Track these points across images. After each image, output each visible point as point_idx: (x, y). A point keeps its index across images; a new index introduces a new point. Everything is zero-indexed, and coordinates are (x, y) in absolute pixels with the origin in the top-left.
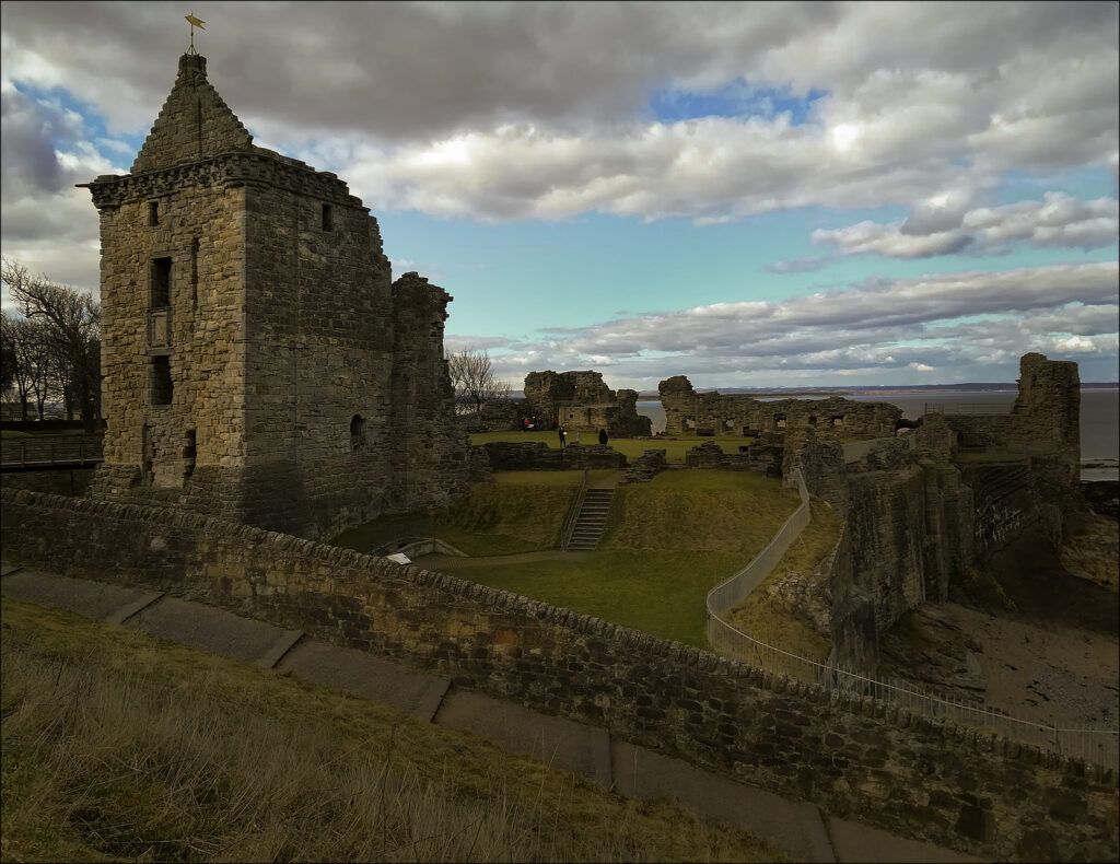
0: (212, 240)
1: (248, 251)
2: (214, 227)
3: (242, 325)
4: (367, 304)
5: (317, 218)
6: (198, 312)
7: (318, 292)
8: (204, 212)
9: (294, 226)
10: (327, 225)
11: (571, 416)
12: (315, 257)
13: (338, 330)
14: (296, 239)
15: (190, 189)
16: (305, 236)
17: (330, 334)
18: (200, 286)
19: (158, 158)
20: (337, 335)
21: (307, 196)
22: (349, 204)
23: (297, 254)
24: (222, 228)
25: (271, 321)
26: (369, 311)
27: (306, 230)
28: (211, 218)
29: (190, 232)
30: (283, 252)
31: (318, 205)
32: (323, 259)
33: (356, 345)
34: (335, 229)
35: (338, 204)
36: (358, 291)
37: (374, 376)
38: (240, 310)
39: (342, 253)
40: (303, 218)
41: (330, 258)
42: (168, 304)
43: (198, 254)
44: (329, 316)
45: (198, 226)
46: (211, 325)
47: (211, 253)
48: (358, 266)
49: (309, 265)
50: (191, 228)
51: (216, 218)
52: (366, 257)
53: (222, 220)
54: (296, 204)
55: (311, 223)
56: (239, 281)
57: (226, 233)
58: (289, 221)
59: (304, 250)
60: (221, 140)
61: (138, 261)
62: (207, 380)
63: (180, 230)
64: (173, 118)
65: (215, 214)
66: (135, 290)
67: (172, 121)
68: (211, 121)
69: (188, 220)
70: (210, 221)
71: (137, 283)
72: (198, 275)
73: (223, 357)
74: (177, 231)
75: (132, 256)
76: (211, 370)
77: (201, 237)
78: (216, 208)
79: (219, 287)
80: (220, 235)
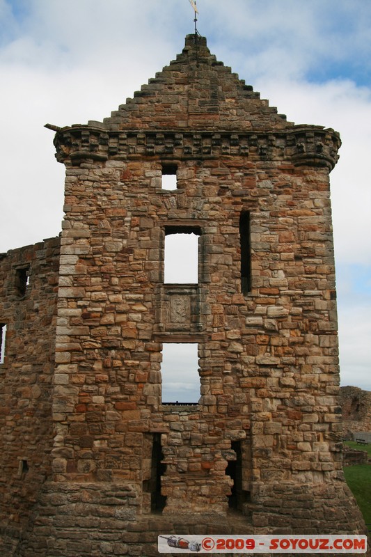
0: (274, 215)
8: (261, 184)
15: (238, 158)
18: (255, 264)
24: (291, 205)
28: (272, 192)
29: (236, 203)
43: (252, 228)
45: (249, 198)
46: (273, 310)
47: (272, 229)
50: (239, 200)
51: (279, 193)
53: (290, 196)
60: (250, 121)
61: (137, 226)
62: (270, 376)
63: (218, 199)
64: (170, 88)
65: (278, 189)
66: (131, 258)
67: (169, 91)
68: (234, 101)
69: (232, 190)
70: (271, 195)
71: (137, 251)
72: (252, 252)
73: (299, 349)
74: (211, 199)
75: (126, 219)
76: (276, 365)
77: (255, 210)
78: (283, 183)
79: (289, 269)
80: (289, 212)
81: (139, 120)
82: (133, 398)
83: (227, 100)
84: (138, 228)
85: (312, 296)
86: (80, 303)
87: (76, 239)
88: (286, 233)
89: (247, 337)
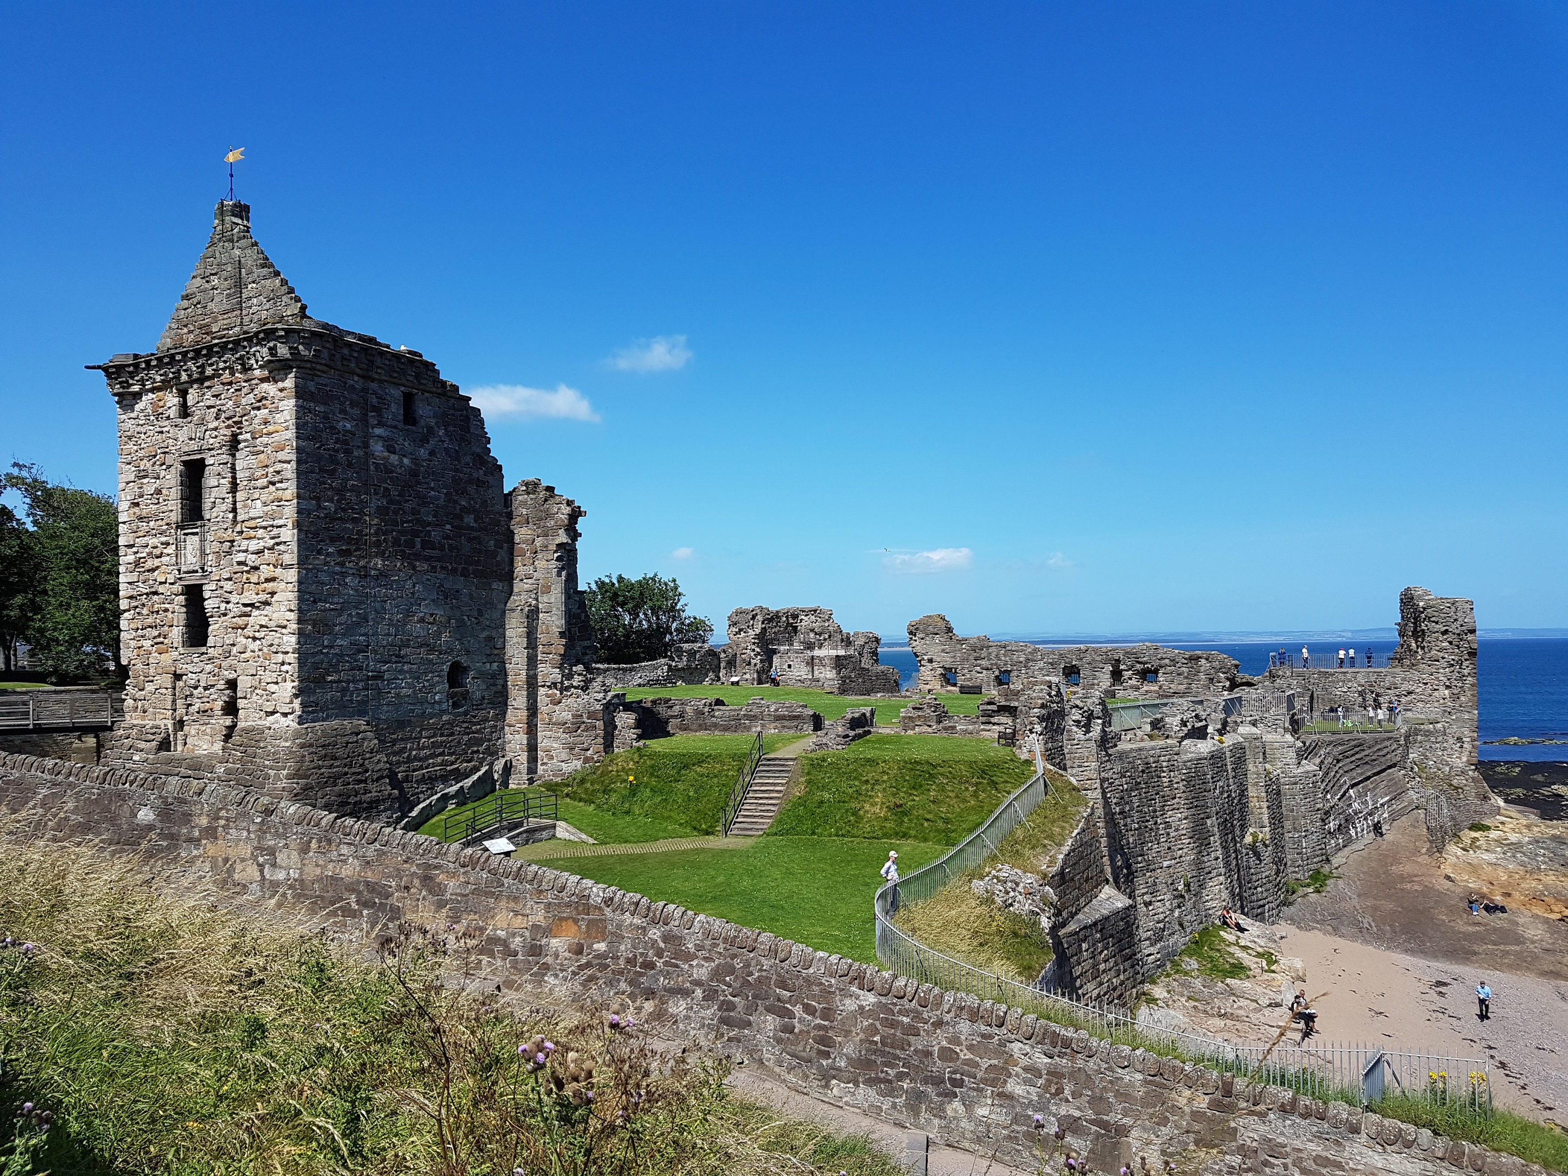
0: (254, 437)
1: (299, 450)
2: (256, 421)
3: (294, 547)
4: (469, 520)
5: (395, 410)
6: (238, 528)
7: (399, 503)
8: (244, 401)
9: (364, 419)
10: (410, 418)
11: (790, 666)
12: (394, 459)
13: (428, 552)
14: (367, 436)
16: (378, 431)
17: (417, 557)
18: (240, 496)
19: (190, 332)
20: (427, 559)
21: (381, 381)
22: (439, 391)
23: (368, 455)
24: (266, 421)
25: (333, 540)
26: (472, 528)
27: (380, 424)
28: (253, 409)
29: (228, 427)
30: (348, 452)
31: (396, 392)
32: (406, 461)
33: (454, 571)
34: (422, 423)
35: (423, 391)
36: (455, 502)
37: (479, 611)
38: (290, 525)
39: (432, 453)
40: (375, 409)
41: (415, 461)
42: (202, 518)
43: (238, 455)
44: (415, 534)
45: (237, 419)
46: (254, 545)
47: (253, 453)
48: (456, 470)
49: (387, 469)
50: (230, 422)
51: (259, 409)
52: (468, 459)
53: (266, 411)
54: (365, 390)
55: (388, 416)
56: (290, 489)
57: (271, 428)
58: (356, 411)
59: (378, 448)
60: (267, 310)
61: (164, 464)
62: (250, 616)
63: (216, 424)
64: (207, 282)
65: (258, 404)
66: (161, 500)
67: (207, 285)
68: (254, 285)
69: (224, 412)
70: (252, 412)
71: (164, 491)
72: (238, 482)
73: (270, 586)
74: (211, 426)
75: (158, 457)
76: (253, 604)
77: (241, 433)
78: (259, 396)
79: (264, 498)
80: (265, 431)
81: (186, 330)
82: (166, 641)
83: (250, 286)
84: (164, 467)
85: (280, 527)
86: (135, 549)
87: (128, 483)
88: (262, 456)
89: (236, 576)
